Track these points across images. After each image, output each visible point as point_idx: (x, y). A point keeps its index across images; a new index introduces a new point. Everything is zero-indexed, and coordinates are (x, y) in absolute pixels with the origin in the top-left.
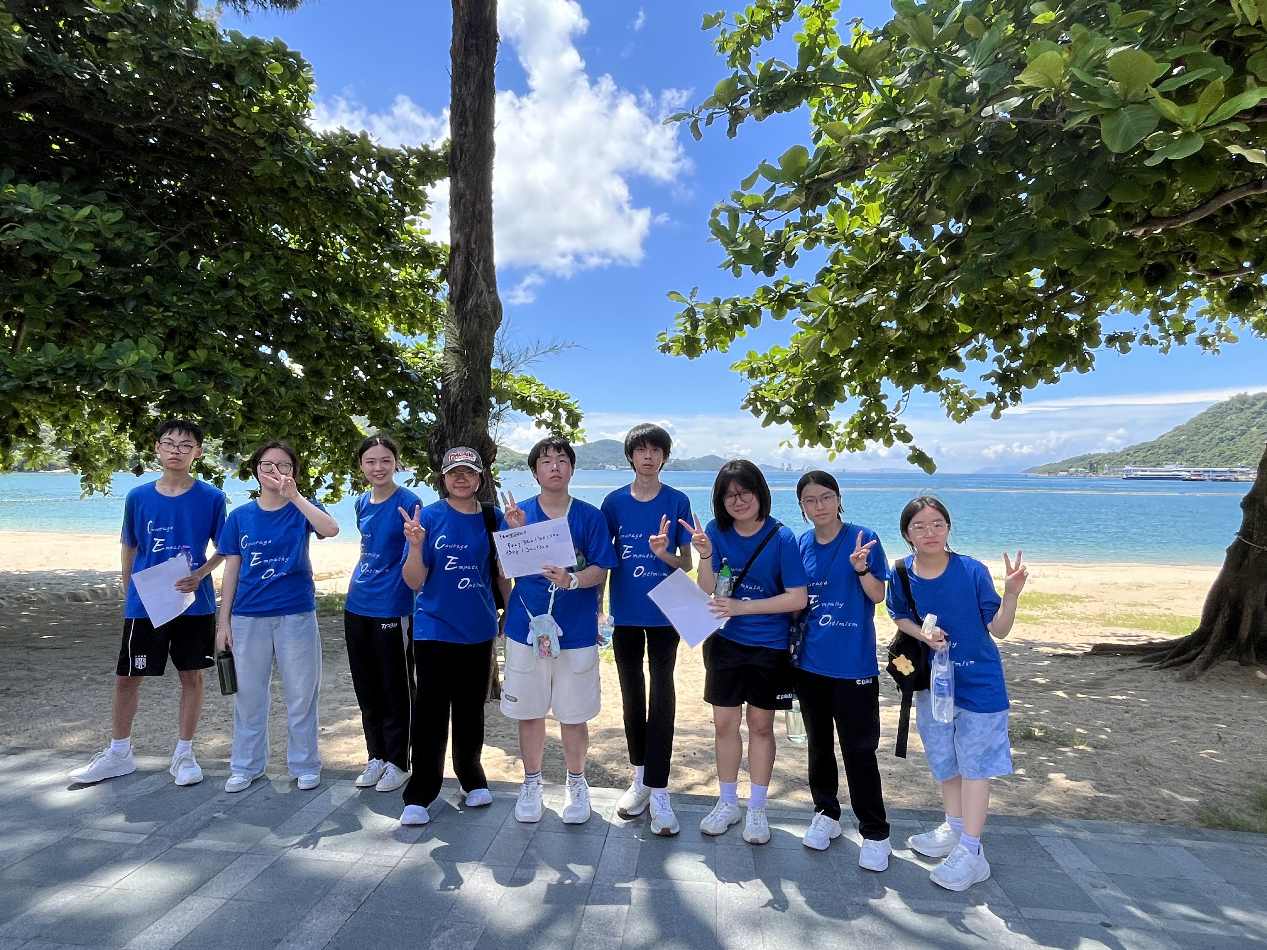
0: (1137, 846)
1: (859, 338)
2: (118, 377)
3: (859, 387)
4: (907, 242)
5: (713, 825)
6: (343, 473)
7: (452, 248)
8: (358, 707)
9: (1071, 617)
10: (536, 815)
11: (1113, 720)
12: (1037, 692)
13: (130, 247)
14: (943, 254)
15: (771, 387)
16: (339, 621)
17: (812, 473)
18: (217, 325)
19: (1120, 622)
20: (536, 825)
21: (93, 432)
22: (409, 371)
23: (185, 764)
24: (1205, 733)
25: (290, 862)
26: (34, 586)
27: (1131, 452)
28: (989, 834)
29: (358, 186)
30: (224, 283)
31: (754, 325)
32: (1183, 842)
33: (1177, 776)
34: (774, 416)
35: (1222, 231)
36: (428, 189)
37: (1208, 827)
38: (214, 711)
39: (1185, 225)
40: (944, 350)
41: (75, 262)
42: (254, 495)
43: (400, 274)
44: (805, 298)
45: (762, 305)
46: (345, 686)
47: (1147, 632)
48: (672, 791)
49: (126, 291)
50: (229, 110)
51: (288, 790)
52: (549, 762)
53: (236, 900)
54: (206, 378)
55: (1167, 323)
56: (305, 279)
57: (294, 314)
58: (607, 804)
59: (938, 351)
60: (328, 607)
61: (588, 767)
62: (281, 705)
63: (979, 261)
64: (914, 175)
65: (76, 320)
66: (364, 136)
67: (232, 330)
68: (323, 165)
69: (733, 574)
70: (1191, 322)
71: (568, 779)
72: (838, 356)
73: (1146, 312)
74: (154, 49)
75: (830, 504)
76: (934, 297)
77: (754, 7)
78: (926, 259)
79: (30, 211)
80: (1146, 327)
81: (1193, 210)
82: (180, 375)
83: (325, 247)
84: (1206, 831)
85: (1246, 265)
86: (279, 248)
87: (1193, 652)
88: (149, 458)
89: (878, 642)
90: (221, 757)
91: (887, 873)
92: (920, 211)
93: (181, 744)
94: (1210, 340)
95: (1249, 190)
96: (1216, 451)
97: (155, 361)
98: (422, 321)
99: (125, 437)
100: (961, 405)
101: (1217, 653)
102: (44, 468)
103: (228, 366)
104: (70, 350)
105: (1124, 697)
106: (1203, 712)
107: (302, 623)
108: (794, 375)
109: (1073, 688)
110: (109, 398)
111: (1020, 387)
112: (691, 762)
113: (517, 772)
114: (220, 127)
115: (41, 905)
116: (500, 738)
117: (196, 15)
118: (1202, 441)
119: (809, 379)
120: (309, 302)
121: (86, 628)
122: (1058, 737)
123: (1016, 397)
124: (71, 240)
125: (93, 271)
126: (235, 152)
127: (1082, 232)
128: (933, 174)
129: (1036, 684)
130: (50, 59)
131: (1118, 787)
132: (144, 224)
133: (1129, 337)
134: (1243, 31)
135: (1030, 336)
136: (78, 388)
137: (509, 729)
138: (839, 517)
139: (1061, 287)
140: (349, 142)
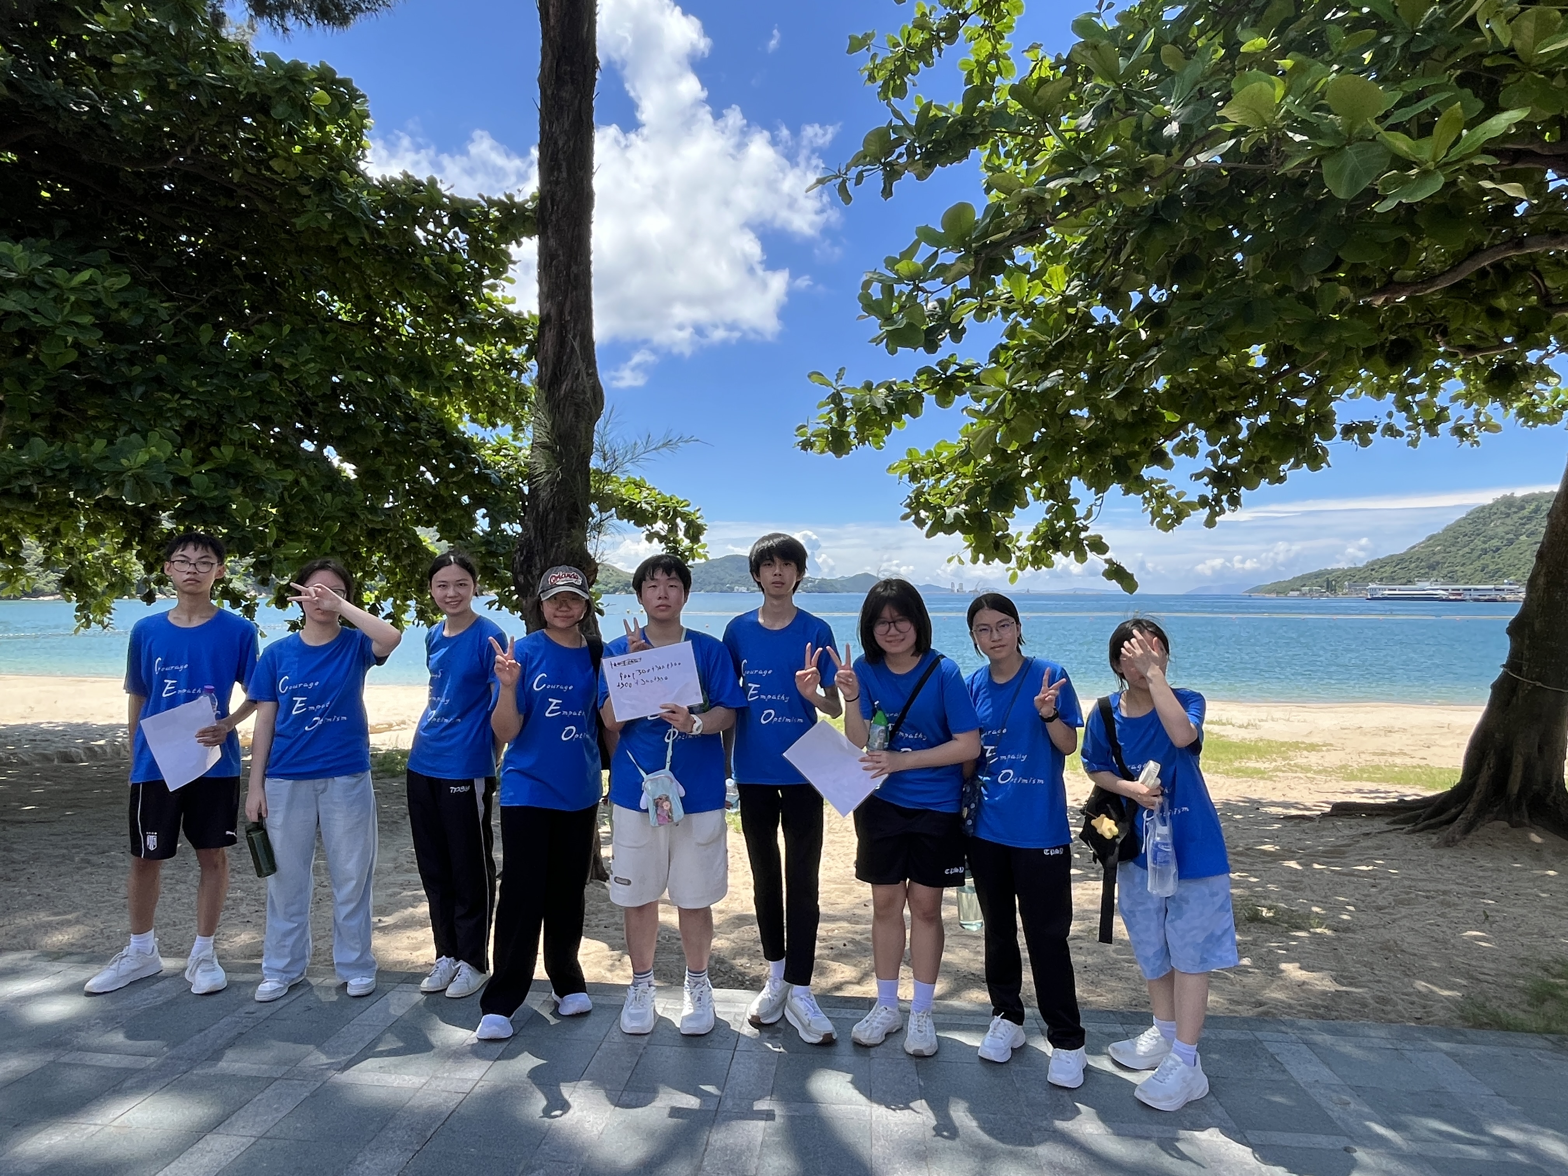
0: (1388, 1052)
1: (1043, 430)
2: (123, 481)
3: (1044, 490)
4: (1100, 312)
5: (868, 1033)
6: (406, 598)
7: (541, 319)
8: (423, 892)
9: (1306, 769)
10: (647, 1025)
11: (1357, 896)
12: (1264, 862)
13: (138, 321)
14: (1143, 327)
15: (937, 491)
16: (400, 784)
17: (984, 596)
18: (247, 416)
19: (1365, 776)
20: (646, 1038)
21: (91, 549)
22: (488, 471)
23: (204, 966)
24: (1468, 911)
25: (337, 1089)
26: (13, 744)
27: (1376, 567)
28: (1207, 1039)
29: (425, 243)
30: (257, 364)
31: (915, 414)
32: (1443, 1045)
33: (1435, 964)
34: (940, 526)
35: (1478, 299)
36: (513, 248)
37: (1473, 1027)
38: (242, 899)
39: (1433, 293)
40: (1147, 443)
41: (70, 339)
42: (294, 626)
43: (476, 353)
44: (977, 380)
45: (924, 390)
46: (407, 866)
47: (1398, 787)
48: (816, 992)
49: (133, 374)
50: (264, 150)
51: (335, 998)
52: (664, 958)
53: (268, 1138)
54: (232, 481)
55: (1416, 410)
56: (358, 358)
57: (344, 401)
58: (736, 1010)
59: (1139, 444)
60: (386, 766)
61: (713, 963)
62: (327, 890)
63: (1183, 336)
64: (1105, 231)
65: (70, 410)
66: (432, 182)
67: (267, 422)
68: (382, 218)
69: (889, 720)
70: (1444, 409)
71: (687, 978)
72: (1017, 451)
73: (1390, 396)
74: (171, 75)
75: (1008, 634)
76: (1132, 380)
77: (910, 27)
78: (1122, 332)
79: (13, 275)
80: (1390, 415)
81: (1442, 274)
82: (200, 478)
83: (384, 318)
84: (1471, 1033)
85: (1508, 340)
86: (325, 320)
87: (1453, 810)
88: (161, 581)
89: (1070, 803)
90: (250, 957)
91: (1082, 1090)
92: (1114, 274)
93: (199, 941)
94: (1467, 430)
95: (1507, 249)
96: (1477, 564)
97: (168, 461)
98: (505, 409)
99: (131, 556)
100: (1167, 510)
101: (1482, 812)
102: (26, 594)
103: (261, 466)
104: (62, 448)
105: (1371, 868)
106: (1467, 886)
107: (355, 786)
108: (965, 475)
109: (1307, 859)
110: (111, 507)
111: (1239, 489)
112: (841, 956)
113: (624, 970)
114: (253, 171)
115: (19, 1149)
116: (602, 929)
117: (224, 33)
118: (1461, 553)
119: (983, 480)
120: (364, 388)
121: (79, 796)
122: (1291, 917)
123: (1235, 501)
124: (65, 313)
125: (91, 349)
126: (272, 201)
127: (1309, 299)
128: (1129, 231)
129: (1264, 852)
130: (40, 87)
131: (1363, 979)
132: (156, 291)
133: (1370, 427)
134: (1493, 61)
135: (1249, 427)
136: (71, 494)
137: (614, 916)
138: (1019, 650)
139: (1286, 367)
140: (415, 191)
